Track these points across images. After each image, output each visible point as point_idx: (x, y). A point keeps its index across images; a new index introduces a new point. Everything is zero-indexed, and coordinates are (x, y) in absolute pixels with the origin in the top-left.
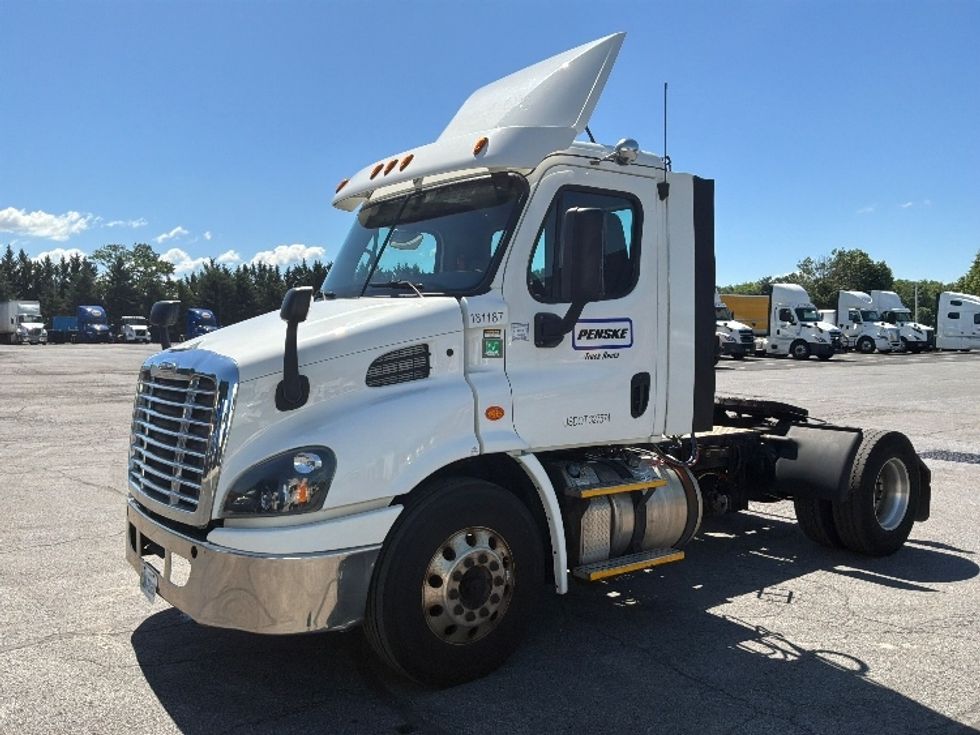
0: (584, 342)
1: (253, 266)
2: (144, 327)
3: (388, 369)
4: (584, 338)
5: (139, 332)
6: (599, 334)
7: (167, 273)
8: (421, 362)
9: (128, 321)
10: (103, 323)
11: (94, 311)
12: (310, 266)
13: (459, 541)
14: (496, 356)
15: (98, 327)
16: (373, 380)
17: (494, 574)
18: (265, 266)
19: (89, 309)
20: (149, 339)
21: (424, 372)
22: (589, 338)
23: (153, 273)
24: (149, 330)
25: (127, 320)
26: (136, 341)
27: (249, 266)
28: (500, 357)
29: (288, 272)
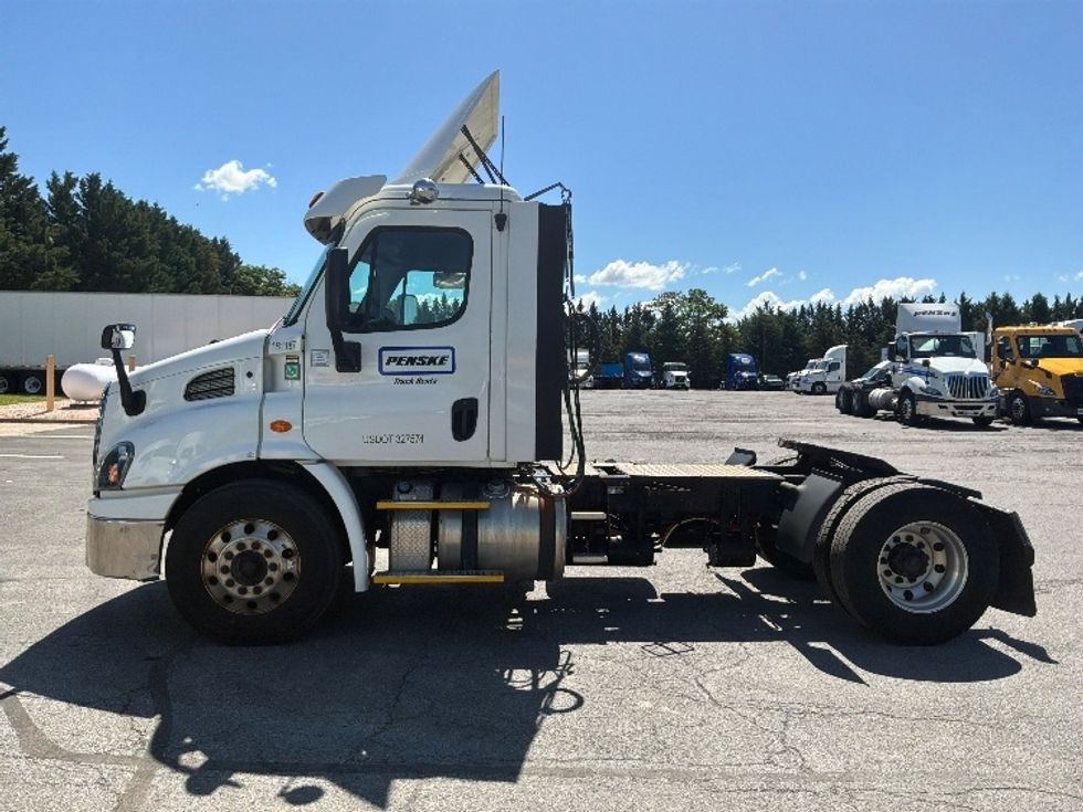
0: (393, 367)
1: (811, 306)
2: (684, 374)
3: (201, 387)
4: (393, 364)
5: (678, 378)
6: (411, 361)
7: (718, 317)
8: (226, 383)
9: (668, 368)
10: (647, 370)
11: (640, 358)
12: (878, 303)
13: (238, 529)
14: (295, 379)
15: (642, 374)
16: (188, 396)
17: (269, 561)
18: (825, 306)
19: (636, 357)
20: (688, 385)
21: (230, 389)
22: (399, 364)
23: (705, 320)
24: (689, 376)
25: (669, 366)
26: (675, 388)
27: (806, 307)
28: (298, 378)
29: (851, 310)
